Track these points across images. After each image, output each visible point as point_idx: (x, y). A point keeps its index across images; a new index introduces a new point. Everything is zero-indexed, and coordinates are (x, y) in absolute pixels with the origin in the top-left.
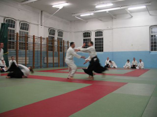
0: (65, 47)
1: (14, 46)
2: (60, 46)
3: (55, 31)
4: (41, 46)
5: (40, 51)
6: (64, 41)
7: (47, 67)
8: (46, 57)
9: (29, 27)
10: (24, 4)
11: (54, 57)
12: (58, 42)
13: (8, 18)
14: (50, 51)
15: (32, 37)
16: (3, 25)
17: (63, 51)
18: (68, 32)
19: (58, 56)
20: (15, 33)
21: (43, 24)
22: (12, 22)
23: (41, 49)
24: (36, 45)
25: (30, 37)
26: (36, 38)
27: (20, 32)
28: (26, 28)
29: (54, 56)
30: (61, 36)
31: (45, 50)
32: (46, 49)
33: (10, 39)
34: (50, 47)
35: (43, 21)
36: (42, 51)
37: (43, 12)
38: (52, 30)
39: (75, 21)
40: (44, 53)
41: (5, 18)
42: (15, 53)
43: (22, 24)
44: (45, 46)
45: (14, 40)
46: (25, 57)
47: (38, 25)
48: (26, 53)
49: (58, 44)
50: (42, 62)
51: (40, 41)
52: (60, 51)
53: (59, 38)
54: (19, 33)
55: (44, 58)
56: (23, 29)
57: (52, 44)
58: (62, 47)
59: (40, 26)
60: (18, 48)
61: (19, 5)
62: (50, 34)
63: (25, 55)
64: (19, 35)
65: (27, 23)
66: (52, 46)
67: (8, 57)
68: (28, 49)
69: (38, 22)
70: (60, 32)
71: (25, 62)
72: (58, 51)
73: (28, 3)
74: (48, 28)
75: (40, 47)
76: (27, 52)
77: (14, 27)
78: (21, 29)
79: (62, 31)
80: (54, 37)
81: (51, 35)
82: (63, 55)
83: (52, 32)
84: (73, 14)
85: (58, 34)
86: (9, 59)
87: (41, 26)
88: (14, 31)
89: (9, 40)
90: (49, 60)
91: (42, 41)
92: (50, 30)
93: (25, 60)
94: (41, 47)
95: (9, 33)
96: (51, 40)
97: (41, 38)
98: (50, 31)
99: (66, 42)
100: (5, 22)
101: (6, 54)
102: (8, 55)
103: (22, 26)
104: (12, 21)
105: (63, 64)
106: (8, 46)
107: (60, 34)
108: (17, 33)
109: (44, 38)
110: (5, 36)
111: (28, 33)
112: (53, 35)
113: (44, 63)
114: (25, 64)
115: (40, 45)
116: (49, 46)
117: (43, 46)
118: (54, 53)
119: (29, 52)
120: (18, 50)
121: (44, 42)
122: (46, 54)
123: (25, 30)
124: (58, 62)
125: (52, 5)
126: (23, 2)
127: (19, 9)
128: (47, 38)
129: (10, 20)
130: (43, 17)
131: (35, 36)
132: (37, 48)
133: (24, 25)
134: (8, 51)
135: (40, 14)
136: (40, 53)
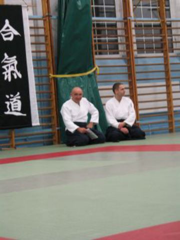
1: (117, 41)
33: (99, 13)
42: (125, 70)
45: (115, 16)
46: (164, 83)
48: (166, 65)
60: (135, 47)
63: (163, 75)
67: (99, 87)
68: (175, 46)
71: (165, 104)
76: (171, 60)
86: (101, 93)
89: (94, 18)
93: (165, 96)
101: (89, 76)
102: (99, 78)
106: (93, 43)
110: (79, 3)
114: (166, 110)
119: (176, 61)
120: (135, 53)
134: (97, 63)
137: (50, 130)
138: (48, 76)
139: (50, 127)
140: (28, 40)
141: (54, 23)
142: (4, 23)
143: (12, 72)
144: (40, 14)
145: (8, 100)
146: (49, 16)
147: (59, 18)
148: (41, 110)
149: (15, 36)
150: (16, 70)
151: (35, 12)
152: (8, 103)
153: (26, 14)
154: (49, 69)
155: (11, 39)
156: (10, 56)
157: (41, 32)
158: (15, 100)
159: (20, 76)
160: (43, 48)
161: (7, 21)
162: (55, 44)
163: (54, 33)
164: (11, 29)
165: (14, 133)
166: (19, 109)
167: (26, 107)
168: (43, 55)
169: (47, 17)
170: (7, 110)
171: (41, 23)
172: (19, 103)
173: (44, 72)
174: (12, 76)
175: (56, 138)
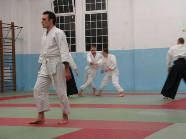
0: (3, 40)
99: (7, 26)
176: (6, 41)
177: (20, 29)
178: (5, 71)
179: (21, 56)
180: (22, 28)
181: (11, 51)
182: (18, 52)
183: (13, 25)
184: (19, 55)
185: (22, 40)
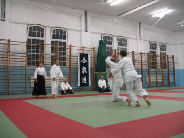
0: (169, 63)
2: (163, 62)
3: (156, 45)
4: (142, 63)
5: (141, 69)
6: (168, 56)
7: (149, 87)
8: (148, 76)
9: (127, 42)
10: (121, 18)
11: (158, 76)
12: (160, 57)
13: (105, 34)
14: (152, 68)
15: (132, 53)
16: (100, 42)
17: (167, 68)
18: (172, 45)
19: (161, 74)
20: (113, 49)
21: (142, 38)
22: (109, 39)
23: (142, 66)
24: (136, 62)
25: (129, 53)
26: (136, 55)
27: (118, 48)
28: (124, 43)
29: (157, 74)
30: (164, 51)
31: (146, 67)
32: (148, 65)
34: (152, 64)
35: (142, 34)
36: (143, 69)
37: (142, 24)
38: (153, 43)
39: (180, 30)
40: (146, 71)
41: (102, 34)
43: (119, 39)
44: (145, 63)
47: (137, 39)
49: (161, 60)
50: (144, 81)
51: (140, 57)
52: (164, 68)
53: (162, 53)
54: (117, 50)
55: (146, 76)
56: (121, 45)
57: (154, 60)
58: (166, 63)
59: (139, 40)
61: (116, 20)
62: (150, 49)
64: (117, 52)
65: (125, 38)
66: (154, 62)
69: (137, 36)
70: (163, 45)
72: (161, 68)
73: (125, 16)
74: (148, 42)
75: (140, 64)
77: (111, 44)
78: (119, 45)
79: (164, 44)
80: (155, 52)
81: (152, 49)
82: (167, 72)
83: (153, 46)
84: (177, 22)
85: (161, 48)
87: (141, 40)
88: (111, 48)
90: (151, 79)
91: (142, 57)
92: (150, 43)
94: (142, 65)
95: (107, 51)
96: (152, 55)
97: (141, 53)
98: (151, 45)
99: (170, 57)
100: (102, 39)
101: (105, 73)
103: (120, 42)
104: (109, 37)
105: (168, 83)
107: (163, 47)
108: (115, 50)
109: (145, 54)
110: (103, 54)
111: (126, 49)
112: (154, 49)
113: (146, 83)
115: (140, 62)
116: (150, 62)
117: (144, 63)
118: (157, 71)
121: (145, 58)
122: (148, 72)
123: (123, 46)
124: (163, 81)
125: (152, 15)
126: (119, 15)
127: (115, 24)
128: (148, 54)
129: (107, 36)
130: (142, 29)
131: (135, 52)
132: (137, 65)
133: (121, 41)
134: (107, 70)
135: (138, 27)
136: (141, 71)
137: (93, 87)
138: (94, 73)
139: (93, 86)
140: (89, 63)
141: (96, 59)
142: (83, 58)
143: (84, 71)
144: (93, 56)
145: (83, 78)
146: (95, 57)
147: (98, 58)
148: (91, 82)
149: (86, 62)
150: (85, 71)
151: (91, 56)
152: (83, 79)
153: (89, 56)
154: (94, 71)
155: (85, 62)
156: (84, 67)
157: (93, 61)
158: (84, 78)
159: (86, 72)
160: (93, 65)
161: (84, 58)
162: (96, 65)
163: (96, 61)
164: (85, 60)
165: (84, 87)
166: (86, 81)
167: (87, 81)
168: (93, 67)
169: (94, 57)
170: (82, 81)
171: (93, 59)
172: (86, 80)
173: (93, 72)
174: (84, 72)
175: (95, 89)
176: (170, 63)
177: (176, 58)
178: (170, 77)
179: (178, 70)
180: (177, 57)
181: (173, 68)
182: (176, 68)
183: (173, 56)
184: (176, 70)
185: (177, 63)
